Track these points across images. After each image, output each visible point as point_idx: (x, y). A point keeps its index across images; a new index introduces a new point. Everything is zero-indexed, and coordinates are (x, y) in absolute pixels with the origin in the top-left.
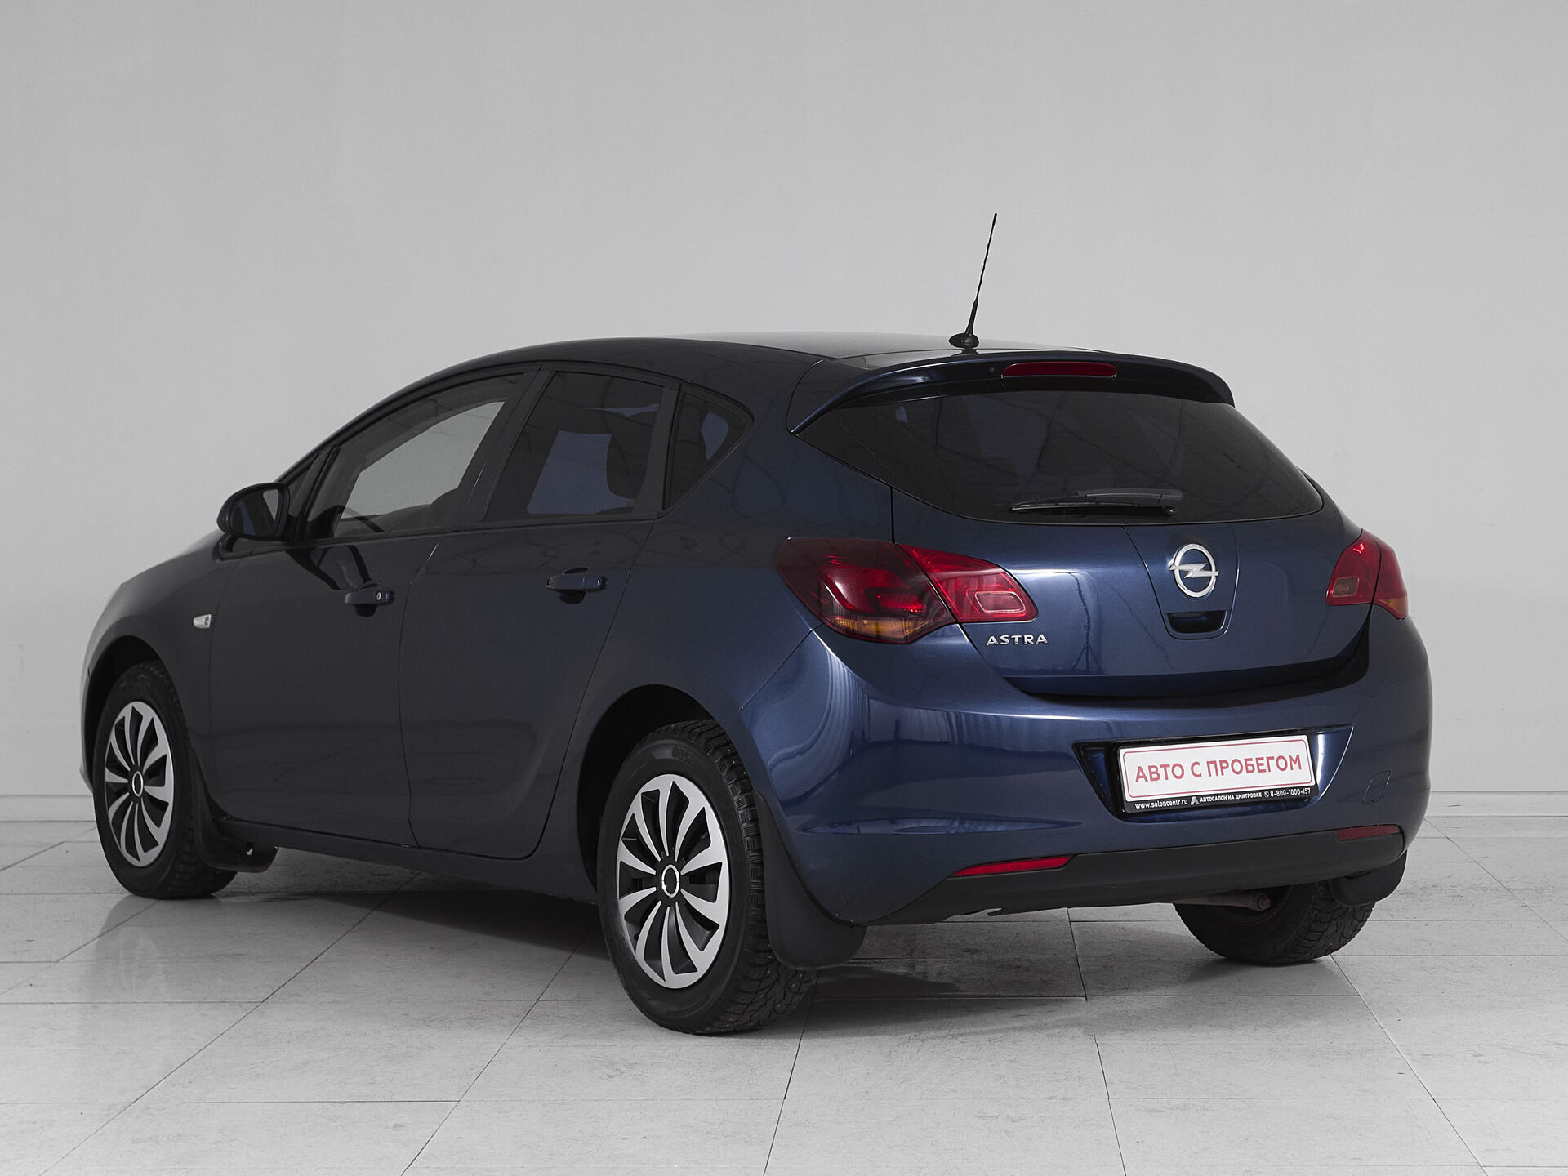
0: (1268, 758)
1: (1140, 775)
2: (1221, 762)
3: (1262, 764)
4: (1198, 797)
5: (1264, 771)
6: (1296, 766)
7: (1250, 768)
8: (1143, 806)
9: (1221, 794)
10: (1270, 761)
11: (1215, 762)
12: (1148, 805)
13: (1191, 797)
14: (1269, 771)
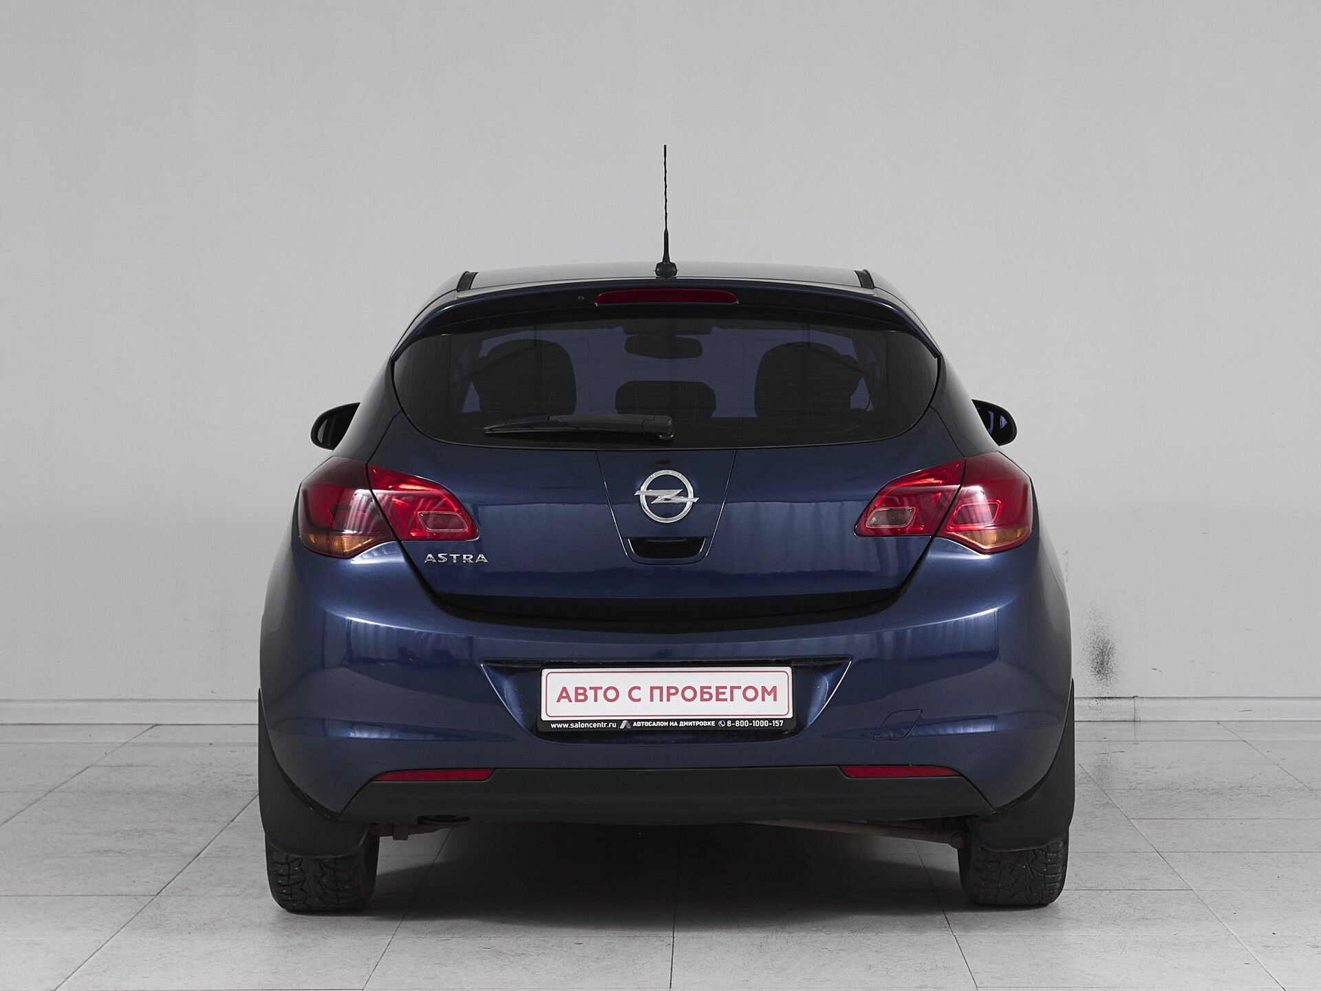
0: (732, 688)
1: (564, 694)
2: (669, 688)
3: (724, 693)
4: (631, 722)
5: (726, 700)
6: (769, 698)
7: (706, 696)
8: (560, 726)
9: (660, 720)
10: (735, 690)
11: (661, 688)
12: (566, 726)
13: (623, 720)
14: (732, 700)
